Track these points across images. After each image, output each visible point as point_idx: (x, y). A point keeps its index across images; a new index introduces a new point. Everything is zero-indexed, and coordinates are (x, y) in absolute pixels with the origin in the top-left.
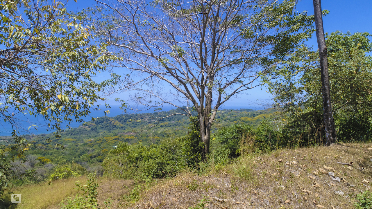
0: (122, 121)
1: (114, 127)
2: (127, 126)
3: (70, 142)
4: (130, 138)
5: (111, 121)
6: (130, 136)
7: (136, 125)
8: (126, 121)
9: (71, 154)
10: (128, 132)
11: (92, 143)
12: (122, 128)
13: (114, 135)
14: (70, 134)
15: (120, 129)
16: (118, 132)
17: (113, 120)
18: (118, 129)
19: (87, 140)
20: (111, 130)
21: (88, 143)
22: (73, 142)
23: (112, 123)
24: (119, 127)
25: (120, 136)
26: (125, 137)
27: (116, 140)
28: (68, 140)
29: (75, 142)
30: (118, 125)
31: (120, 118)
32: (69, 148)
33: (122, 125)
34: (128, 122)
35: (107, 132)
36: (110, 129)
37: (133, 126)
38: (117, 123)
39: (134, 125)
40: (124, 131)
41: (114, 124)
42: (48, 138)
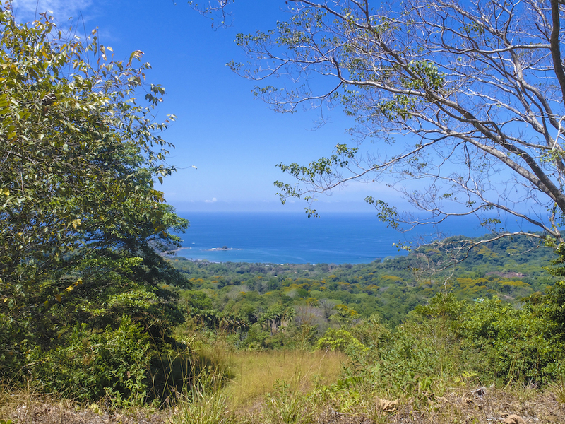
0: (495, 247)
1: (479, 259)
2: (508, 258)
3: (392, 283)
4: (512, 284)
6: (514, 280)
7: (528, 258)
8: (505, 248)
9: (393, 305)
10: (510, 271)
11: (433, 288)
12: (497, 261)
13: (477, 276)
14: (392, 268)
15: (491, 263)
16: (487, 269)
18: (488, 263)
19: (422, 282)
20: (472, 265)
21: (424, 287)
22: (398, 282)
24: (490, 259)
25: (490, 279)
26: (501, 281)
27: (481, 287)
28: (389, 278)
29: (401, 283)
30: (487, 254)
32: (389, 293)
33: (495, 255)
34: (509, 251)
35: (463, 268)
36: (471, 263)
37: (522, 259)
38: (485, 251)
39: (523, 257)
40: (500, 267)
41: (479, 253)
42: (356, 271)
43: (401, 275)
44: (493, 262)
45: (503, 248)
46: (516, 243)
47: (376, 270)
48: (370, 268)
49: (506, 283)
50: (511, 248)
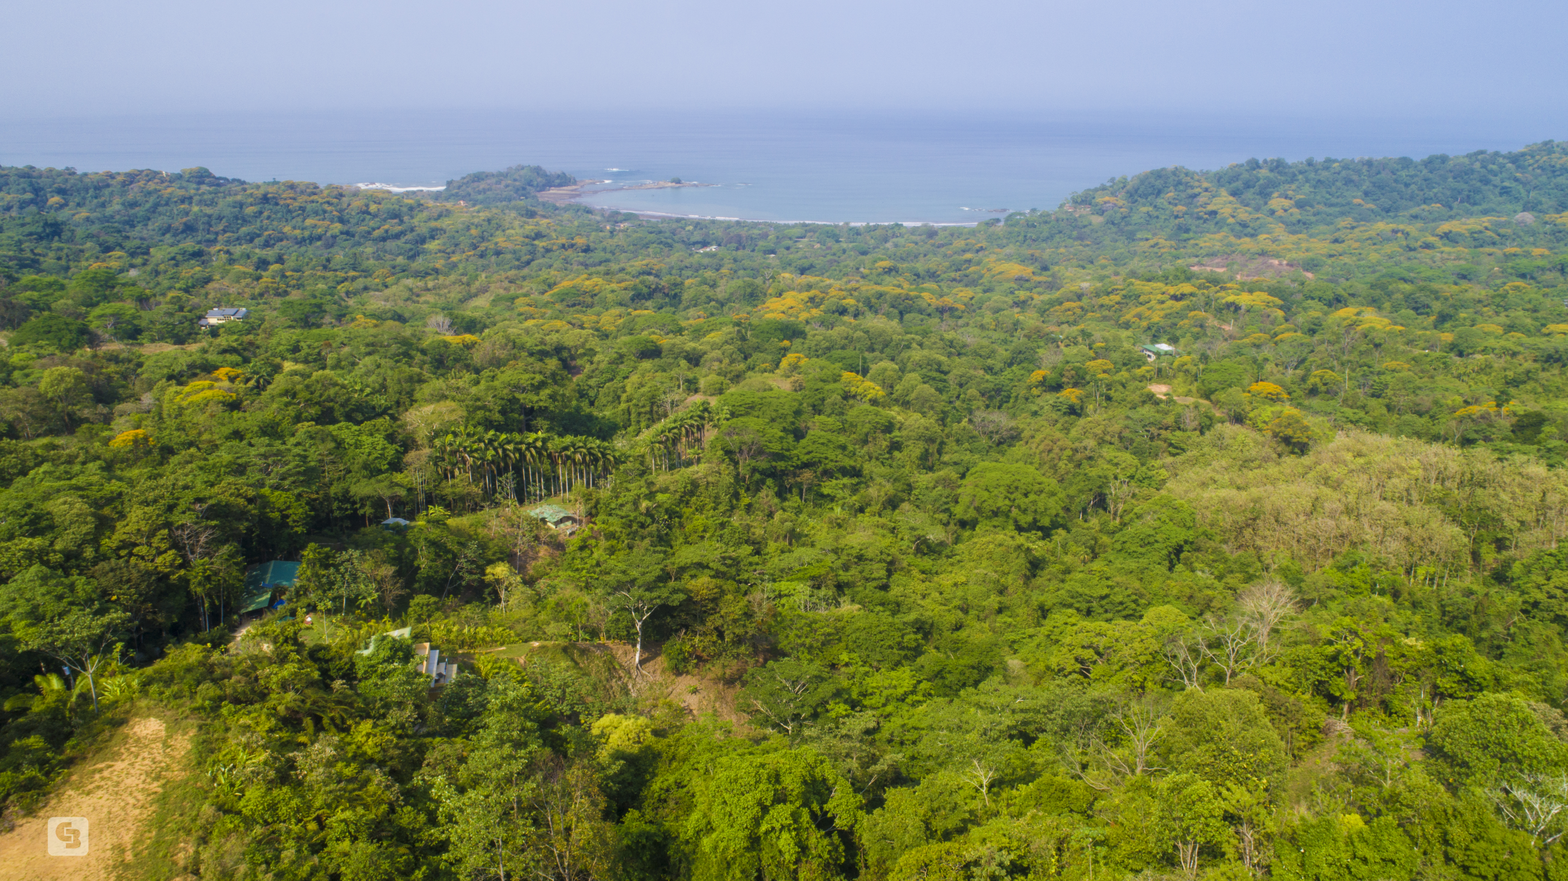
0: (1248, 193)
1: (1207, 221)
2: (1270, 219)
3: (1006, 281)
4: (1245, 300)
5: (1197, 191)
6: (1252, 290)
7: (1313, 219)
8: (1268, 196)
10: (1261, 255)
11: (1085, 302)
12: (1244, 225)
13: (1178, 278)
14: (1020, 240)
15: (1232, 231)
17: (1205, 185)
18: (1225, 229)
22: (1021, 279)
23: (1202, 200)
24: (1231, 220)
29: (1028, 281)
30: (1226, 211)
31: (1245, 176)
33: (1243, 214)
34: (1276, 202)
36: (1187, 231)
38: (1223, 202)
41: (1210, 208)
42: (942, 246)
43: (1033, 259)
44: (1238, 228)
45: (1265, 194)
46: (1294, 187)
47: (984, 244)
48: (972, 241)
49: (1231, 298)
50: (1280, 196)
